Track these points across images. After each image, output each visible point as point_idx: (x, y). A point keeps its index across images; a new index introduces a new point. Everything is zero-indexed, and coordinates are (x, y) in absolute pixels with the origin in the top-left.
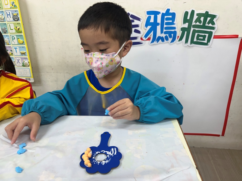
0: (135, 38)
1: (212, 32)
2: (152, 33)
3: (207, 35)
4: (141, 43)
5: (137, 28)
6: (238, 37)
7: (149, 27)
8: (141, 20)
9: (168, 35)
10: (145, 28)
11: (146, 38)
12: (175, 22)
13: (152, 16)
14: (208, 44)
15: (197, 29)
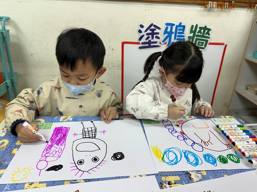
0: (156, 42)
2: (168, 39)
3: (205, 42)
4: (160, 47)
5: (157, 35)
6: (223, 44)
7: (166, 35)
8: (161, 29)
11: (163, 42)
12: (184, 32)
13: (169, 27)
14: (205, 48)
15: (198, 38)
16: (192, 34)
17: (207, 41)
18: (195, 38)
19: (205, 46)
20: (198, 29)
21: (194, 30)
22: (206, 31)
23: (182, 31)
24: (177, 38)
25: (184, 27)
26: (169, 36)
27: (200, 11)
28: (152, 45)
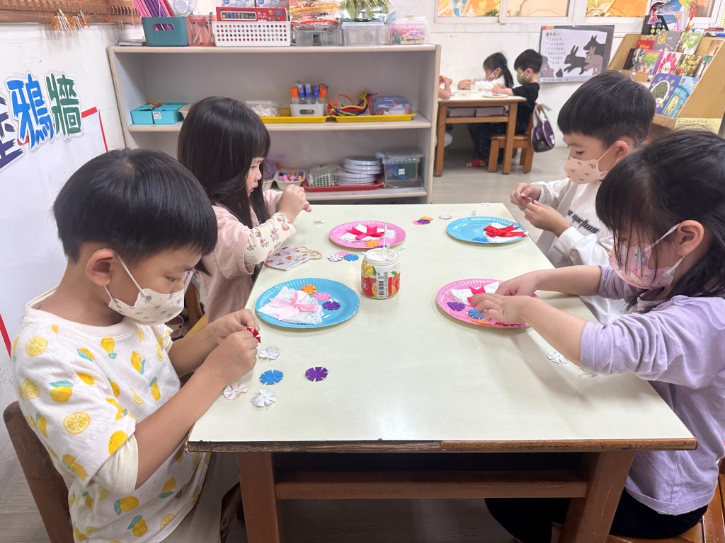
0: (10, 144)
1: (77, 109)
2: (27, 127)
3: (75, 114)
4: (21, 152)
5: (6, 122)
6: (96, 111)
7: (20, 114)
8: (6, 103)
9: (44, 125)
10: (16, 118)
11: (23, 138)
12: (43, 100)
13: (17, 91)
14: (81, 129)
15: (66, 107)
16: (55, 98)
17: (76, 110)
18: (62, 107)
19: (79, 124)
20: (58, 86)
21: (53, 90)
22: (68, 86)
23: (39, 98)
24: (39, 117)
25: (36, 84)
26: (26, 118)
27: (41, 39)
28: (8, 152)
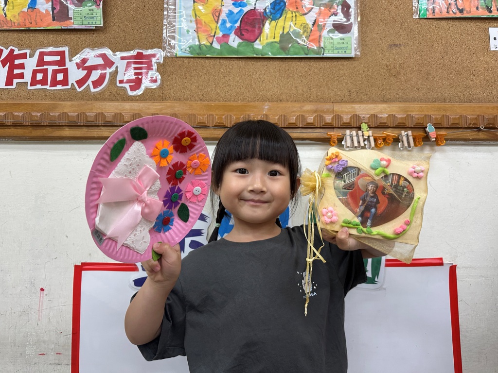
5: (197, 239)
6: (441, 264)
8: (208, 220)
14: (376, 279)
